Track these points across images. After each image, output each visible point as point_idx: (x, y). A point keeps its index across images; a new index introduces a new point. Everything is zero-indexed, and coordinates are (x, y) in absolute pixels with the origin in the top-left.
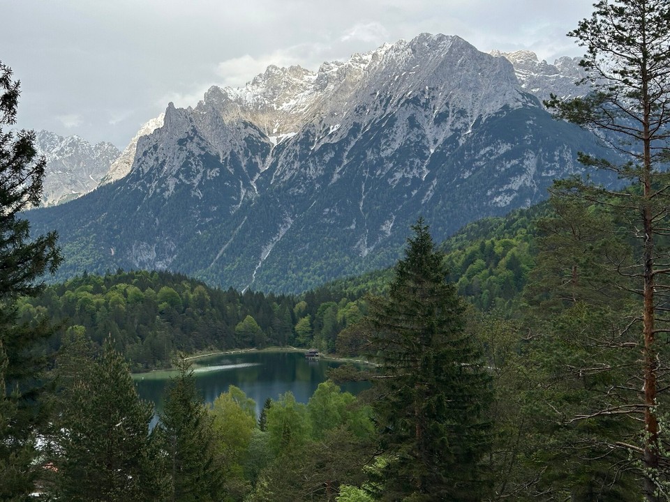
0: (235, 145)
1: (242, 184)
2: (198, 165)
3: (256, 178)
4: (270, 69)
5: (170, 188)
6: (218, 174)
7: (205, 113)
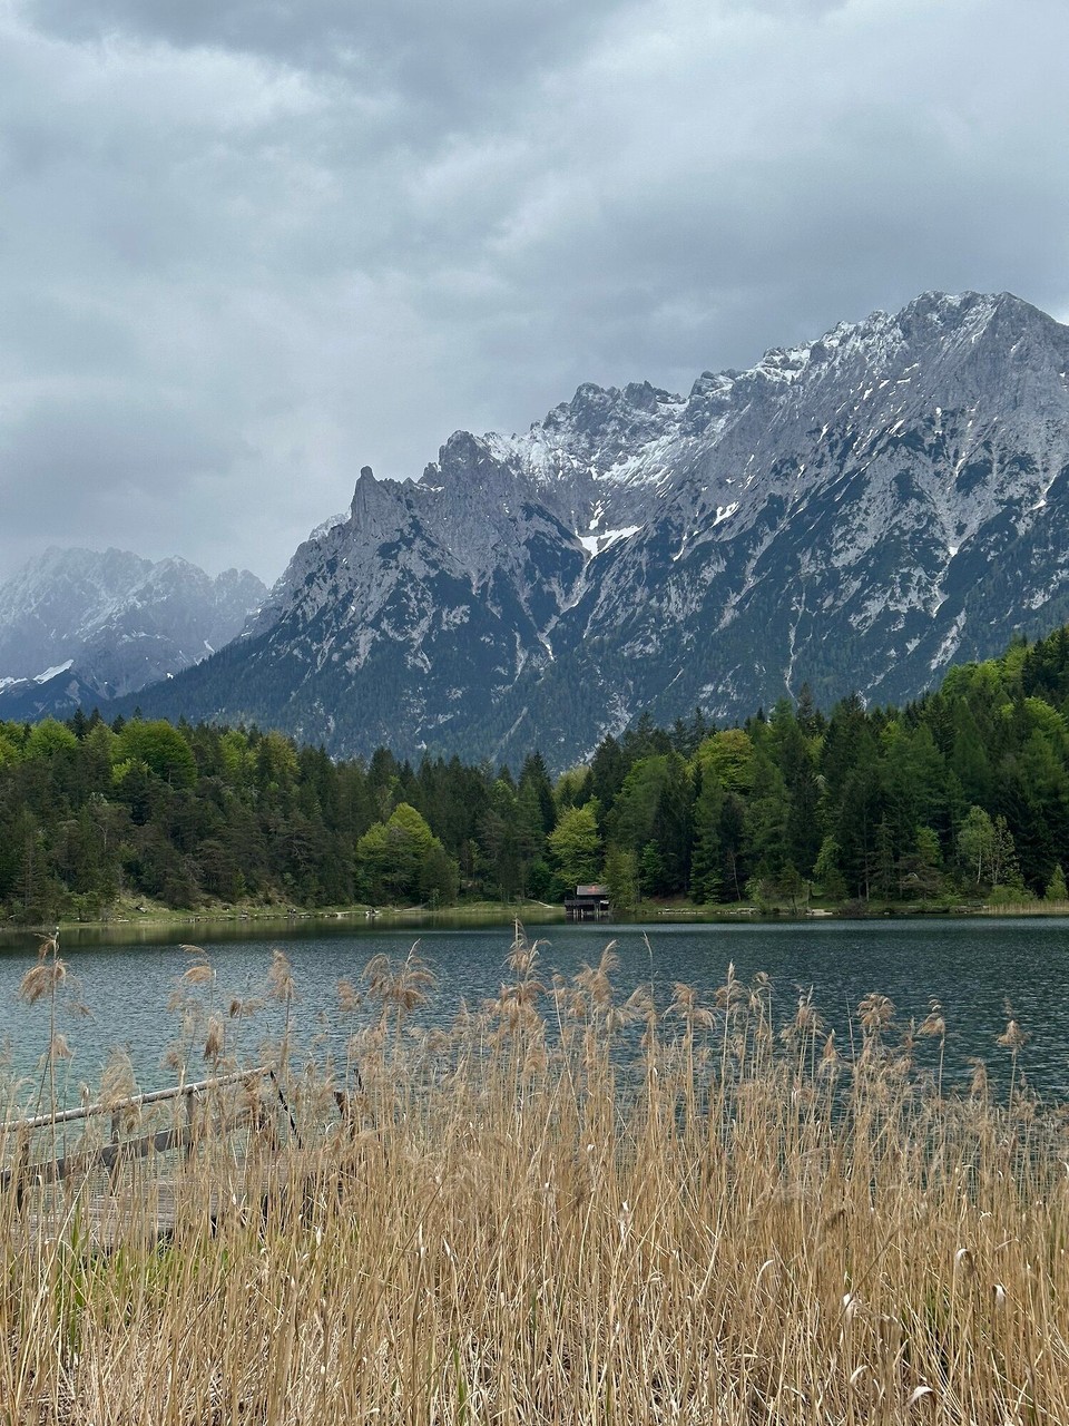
0: (505, 556)
1: (518, 641)
2: (423, 599)
3: (551, 626)
4: (584, 393)
5: (361, 651)
6: (466, 620)
7: (439, 489)
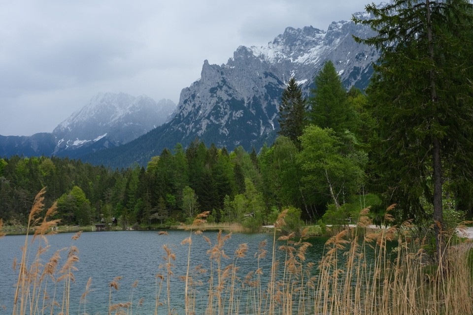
0: (257, 91)
1: (261, 123)
2: (226, 108)
3: (274, 117)
4: (288, 30)
5: (203, 128)
6: (242, 115)
7: (234, 67)
